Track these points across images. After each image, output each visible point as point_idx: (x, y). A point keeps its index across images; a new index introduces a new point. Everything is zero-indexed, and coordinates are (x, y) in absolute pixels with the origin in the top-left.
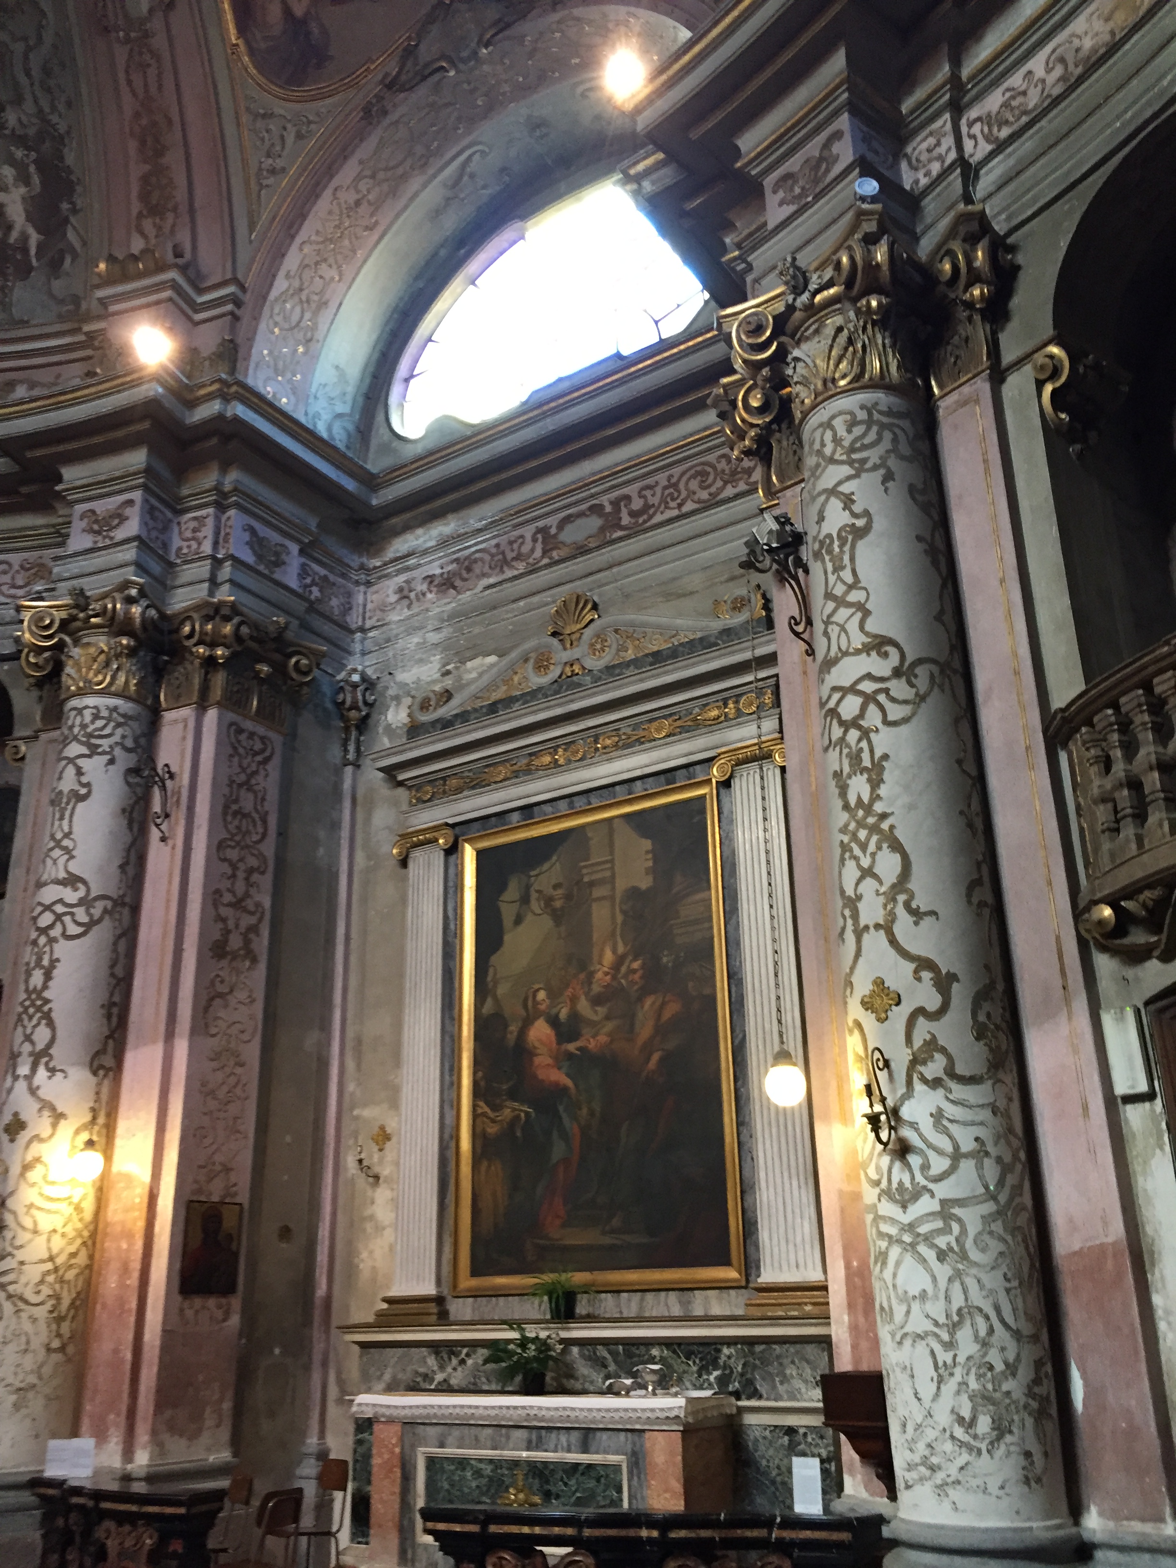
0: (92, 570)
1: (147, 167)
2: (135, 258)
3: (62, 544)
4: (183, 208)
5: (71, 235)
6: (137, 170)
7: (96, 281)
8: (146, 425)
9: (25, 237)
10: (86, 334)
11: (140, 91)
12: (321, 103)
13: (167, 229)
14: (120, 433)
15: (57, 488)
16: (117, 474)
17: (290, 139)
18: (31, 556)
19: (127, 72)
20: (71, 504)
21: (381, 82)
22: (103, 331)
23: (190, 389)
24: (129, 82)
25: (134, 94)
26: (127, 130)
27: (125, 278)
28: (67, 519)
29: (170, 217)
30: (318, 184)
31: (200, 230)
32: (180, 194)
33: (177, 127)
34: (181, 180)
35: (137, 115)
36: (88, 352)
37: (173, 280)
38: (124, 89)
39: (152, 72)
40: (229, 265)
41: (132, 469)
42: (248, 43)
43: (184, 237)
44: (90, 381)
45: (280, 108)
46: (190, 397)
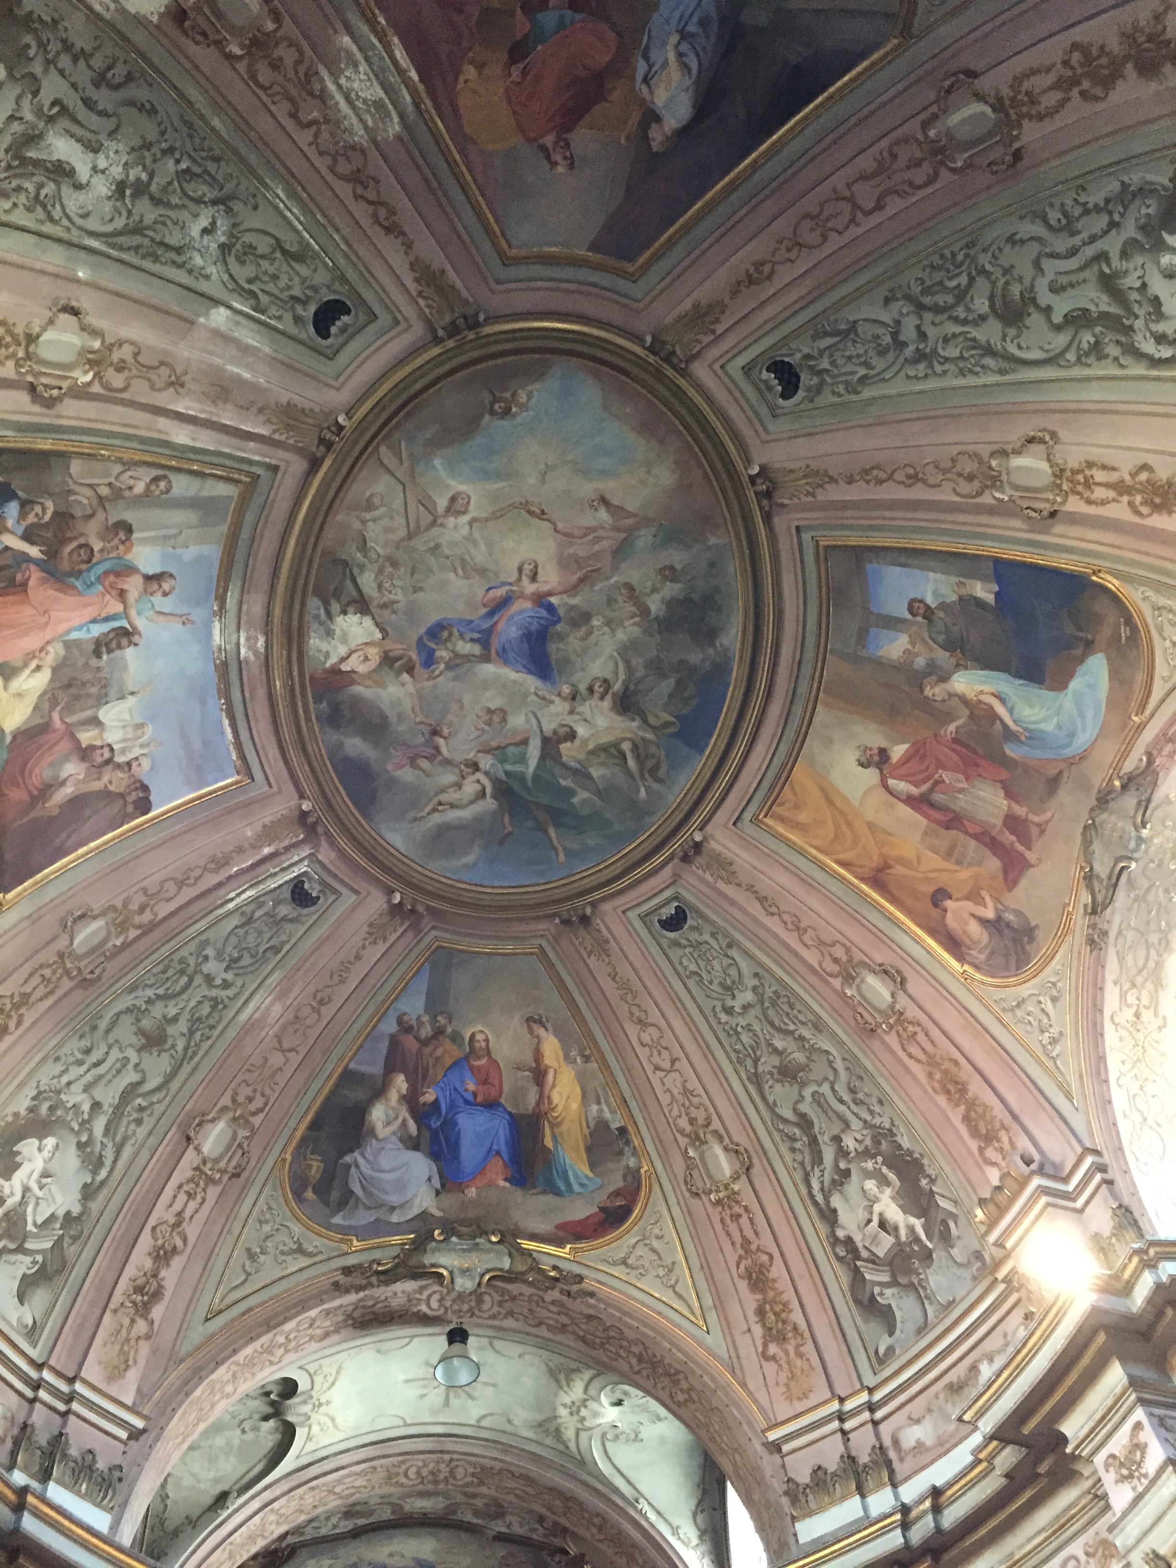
0: (1150, 1522)
1: (962, 1108)
2: (998, 1188)
3: (1108, 1507)
4: (1008, 1120)
5: (942, 1203)
6: (956, 1116)
7: (983, 1229)
8: (1101, 1338)
9: (911, 1229)
10: (1003, 1281)
11: (922, 1057)
12: (1054, 962)
13: (1007, 1146)
14: (1085, 1361)
15: (1068, 1450)
16: (1109, 1402)
17: (1049, 1006)
18: (1088, 1536)
19: (904, 1049)
20: (1089, 1460)
21: (1085, 913)
22: (1014, 1271)
23: (1116, 1277)
24: (910, 1056)
25: (918, 1061)
26: (930, 1090)
27: (1002, 1211)
28: (1094, 1479)
29: (1003, 1135)
30: (1095, 1024)
31: (1031, 1127)
32: (999, 1111)
33: (963, 1061)
34: (993, 1100)
35: (930, 1075)
36: (1014, 1297)
37: (1039, 1186)
38: (911, 1063)
39: (921, 1037)
40: (1074, 1141)
41: (1118, 1390)
42: (972, 964)
43: (1024, 1144)
44: (1032, 1325)
45: (1026, 990)
46: (1119, 1286)
